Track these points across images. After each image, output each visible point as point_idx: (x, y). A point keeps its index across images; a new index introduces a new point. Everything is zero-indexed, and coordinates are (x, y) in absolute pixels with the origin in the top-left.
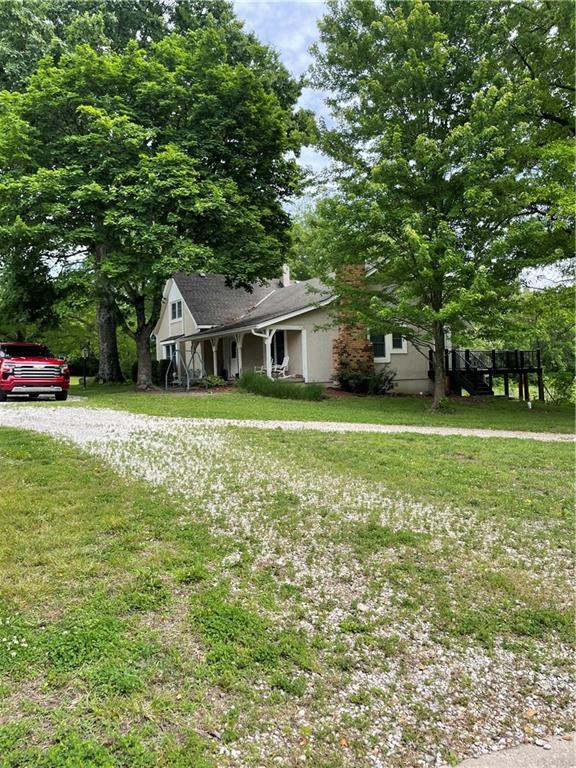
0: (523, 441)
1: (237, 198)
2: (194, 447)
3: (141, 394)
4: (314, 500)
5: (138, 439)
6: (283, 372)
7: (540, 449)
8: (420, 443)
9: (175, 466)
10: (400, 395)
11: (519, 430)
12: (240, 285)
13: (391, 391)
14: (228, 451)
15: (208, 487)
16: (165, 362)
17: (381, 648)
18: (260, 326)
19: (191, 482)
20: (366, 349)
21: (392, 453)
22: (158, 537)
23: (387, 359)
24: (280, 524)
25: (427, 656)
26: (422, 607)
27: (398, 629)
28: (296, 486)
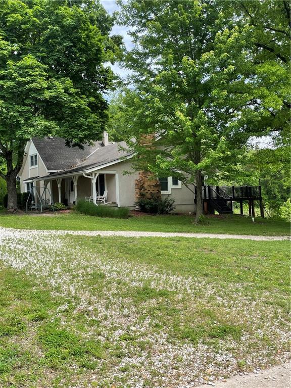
0: (244, 241)
1: (73, 90)
2: (44, 248)
3: (10, 215)
4: (115, 275)
5: (7, 244)
6: (104, 200)
7: (253, 245)
8: (184, 243)
9: (31, 259)
10: (177, 214)
11: (245, 234)
12: (75, 145)
13: (171, 212)
14: (65, 250)
15: (51, 270)
16: (26, 194)
17: (139, 347)
18: (88, 171)
19: (41, 268)
20: (156, 186)
21: (165, 249)
22: (19, 298)
23: (169, 192)
24: (92, 289)
25: (163, 349)
26: (165, 327)
27: (150, 337)
28: (105, 269)
